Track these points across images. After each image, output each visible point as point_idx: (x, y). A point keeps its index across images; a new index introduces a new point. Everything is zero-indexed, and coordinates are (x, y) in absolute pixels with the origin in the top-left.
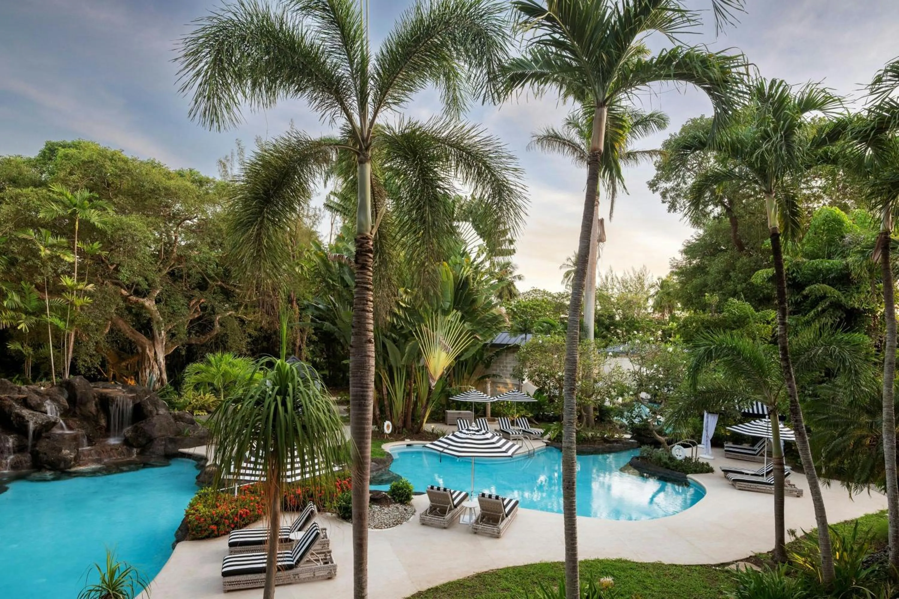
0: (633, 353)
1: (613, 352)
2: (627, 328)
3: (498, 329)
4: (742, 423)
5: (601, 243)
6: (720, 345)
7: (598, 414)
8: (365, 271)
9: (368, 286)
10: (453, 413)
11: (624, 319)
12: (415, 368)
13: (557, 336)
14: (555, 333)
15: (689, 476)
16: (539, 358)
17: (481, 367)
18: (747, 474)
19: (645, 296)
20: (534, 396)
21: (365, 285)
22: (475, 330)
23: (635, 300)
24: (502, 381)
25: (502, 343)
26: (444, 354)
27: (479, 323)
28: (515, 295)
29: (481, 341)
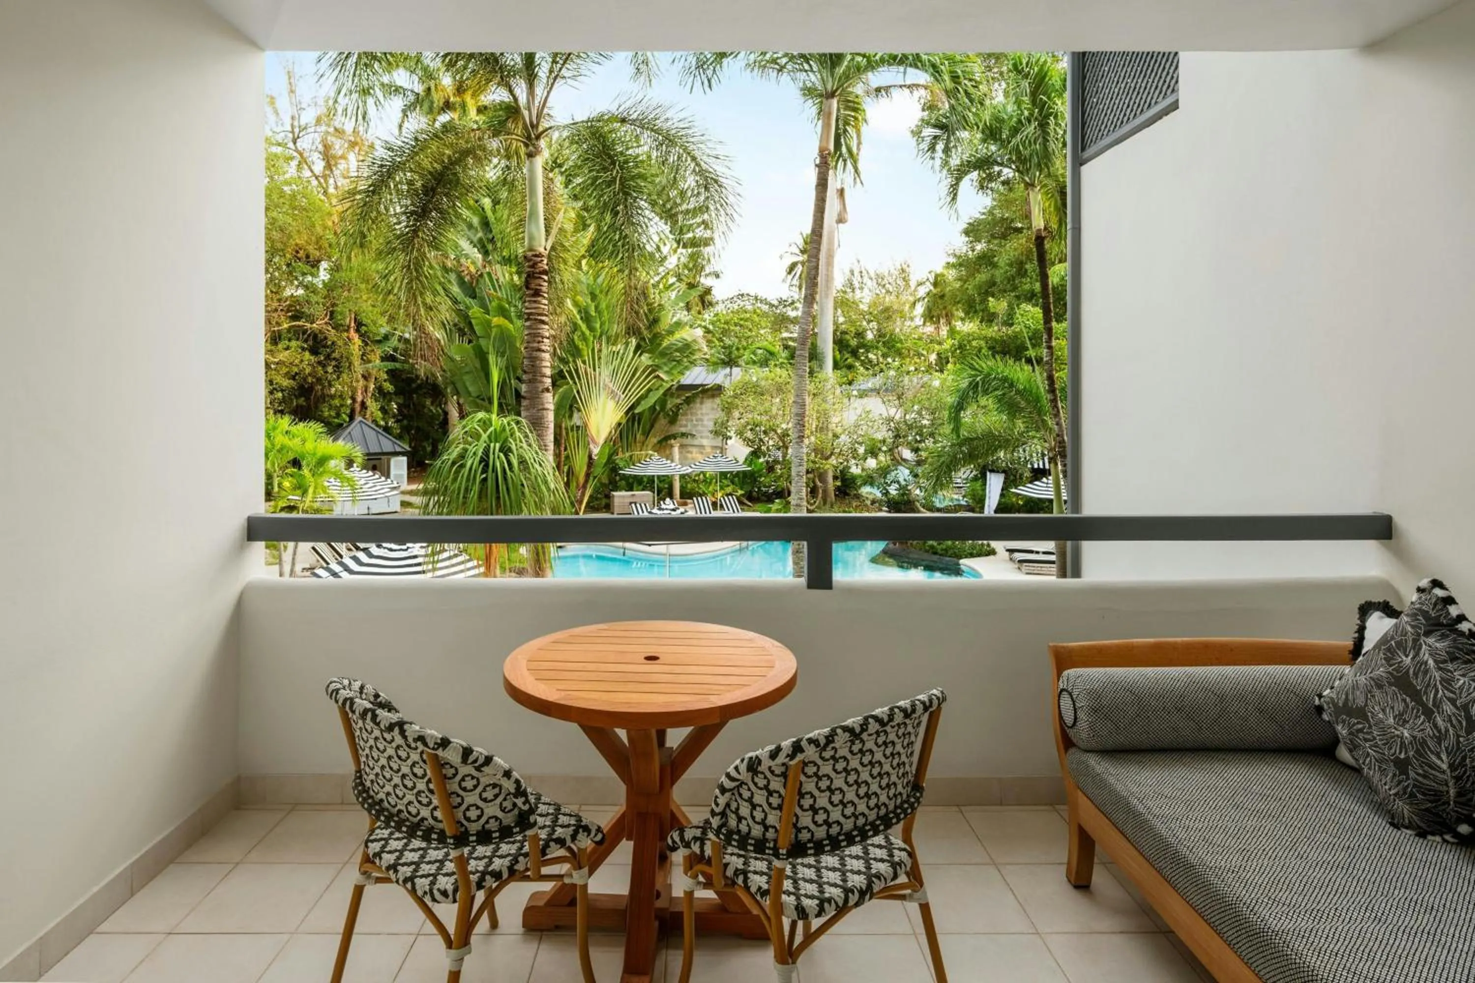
0: (887, 390)
1: (859, 390)
2: (885, 350)
3: (691, 363)
4: (1031, 482)
5: (841, 225)
6: (989, 374)
7: (839, 483)
8: (539, 299)
9: (544, 318)
10: (623, 497)
11: (880, 336)
12: (566, 429)
13: (778, 369)
14: (776, 365)
15: (962, 561)
16: (752, 403)
17: (662, 421)
18: (1037, 552)
19: (912, 299)
20: (745, 463)
21: (539, 318)
22: (657, 366)
23: (895, 307)
24: (696, 442)
25: (695, 383)
26: (611, 404)
27: (663, 354)
28: (711, 304)
29: (667, 382)
